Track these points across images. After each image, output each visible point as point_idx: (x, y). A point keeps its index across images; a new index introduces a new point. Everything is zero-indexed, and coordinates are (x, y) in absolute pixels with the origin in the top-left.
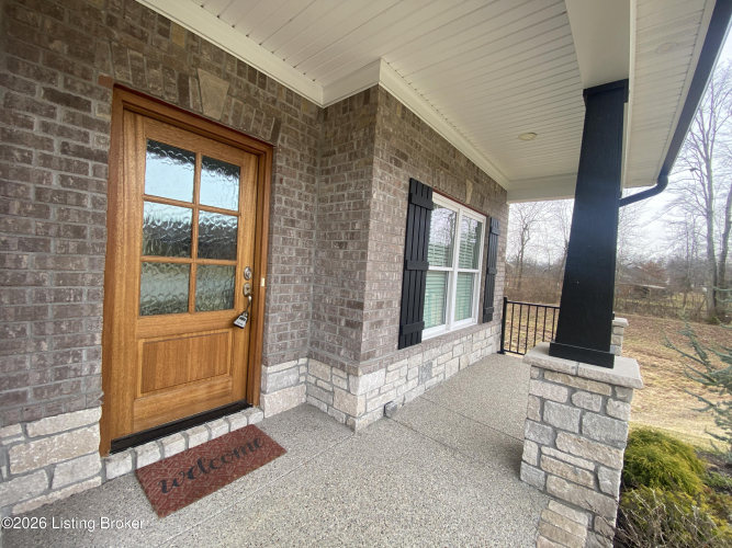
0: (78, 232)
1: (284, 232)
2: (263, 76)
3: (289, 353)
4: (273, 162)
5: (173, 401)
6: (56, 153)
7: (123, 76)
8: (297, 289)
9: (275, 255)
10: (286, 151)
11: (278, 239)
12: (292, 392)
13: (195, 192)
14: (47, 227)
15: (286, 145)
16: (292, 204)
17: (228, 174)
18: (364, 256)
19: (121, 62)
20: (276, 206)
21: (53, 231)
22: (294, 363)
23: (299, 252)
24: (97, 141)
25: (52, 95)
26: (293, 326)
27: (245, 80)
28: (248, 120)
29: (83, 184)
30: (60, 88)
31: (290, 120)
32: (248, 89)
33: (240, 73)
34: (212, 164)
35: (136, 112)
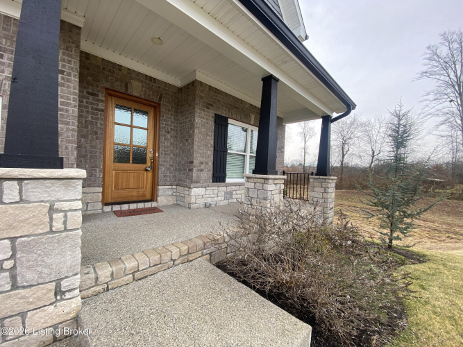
0: (96, 133)
1: (165, 136)
2: (155, 79)
3: (168, 183)
4: (160, 109)
5: (124, 194)
6: (90, 110)
7: (108, 85)
8: (171, 158)
9: (161, 144)
10: (165, 105)
11: (162, 139)
12: (170, 198)
13: (132, 121)
14: (88, 131)
15: (164, 103)
16: (168, 125)
17: (144, 114)
18: (193, 143)
19: (107, 81)
20: (161, 125)
21: (89, 133)
22: (170, 187)
23: (171, 144)
24: (101, 106)
25: (88, 93)
26: (170, 173)
27: (148, 81)
28: (149, 95)
29: (97, 119)
30: (90, 91)
31: (166, 94)
32: (149, 84)
33: (146, 79)
34: (138, 111)
35: (112, 95)
